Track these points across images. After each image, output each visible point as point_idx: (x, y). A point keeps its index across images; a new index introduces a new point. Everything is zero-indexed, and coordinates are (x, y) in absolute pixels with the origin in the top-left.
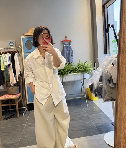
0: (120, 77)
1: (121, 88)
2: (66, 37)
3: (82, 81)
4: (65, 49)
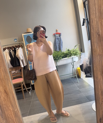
0: (93, 52)
1: (95, 59)
2: (57, 31)
3: (72, 64)
4: (57, 40)
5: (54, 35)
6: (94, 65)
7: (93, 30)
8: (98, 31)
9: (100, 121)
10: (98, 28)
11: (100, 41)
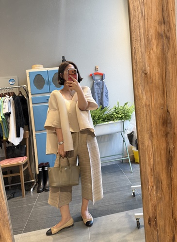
2: (96, 69)
4: (96, 87)
5: (92, 76)
6: (138, 122)
7: (137, 66)
8: (144, 68)
9: (150, 224)
10: (145, 63)
11: (148, 84)
